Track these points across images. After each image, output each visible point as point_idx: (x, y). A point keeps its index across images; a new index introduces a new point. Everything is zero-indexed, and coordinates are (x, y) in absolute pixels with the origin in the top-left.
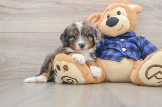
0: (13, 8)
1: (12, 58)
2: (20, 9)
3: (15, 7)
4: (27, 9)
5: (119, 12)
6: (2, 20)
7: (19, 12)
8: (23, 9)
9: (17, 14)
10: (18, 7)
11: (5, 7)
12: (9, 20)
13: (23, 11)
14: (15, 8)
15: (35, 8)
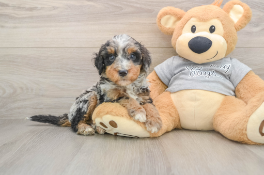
0: (19, 8)
1: (22, 88)
2: (31, 9)
3: (22, 6)
4: (42, 8)
5: (213, 28)
6: (2, 27)
7: (29, 13)
8: (35, 8)
9: (26, 18)
10: (27, 6)
11: (7, 5)
12: (14, 28)
13: (35, 13)
14: (23, 8)
15: (55, 8)
